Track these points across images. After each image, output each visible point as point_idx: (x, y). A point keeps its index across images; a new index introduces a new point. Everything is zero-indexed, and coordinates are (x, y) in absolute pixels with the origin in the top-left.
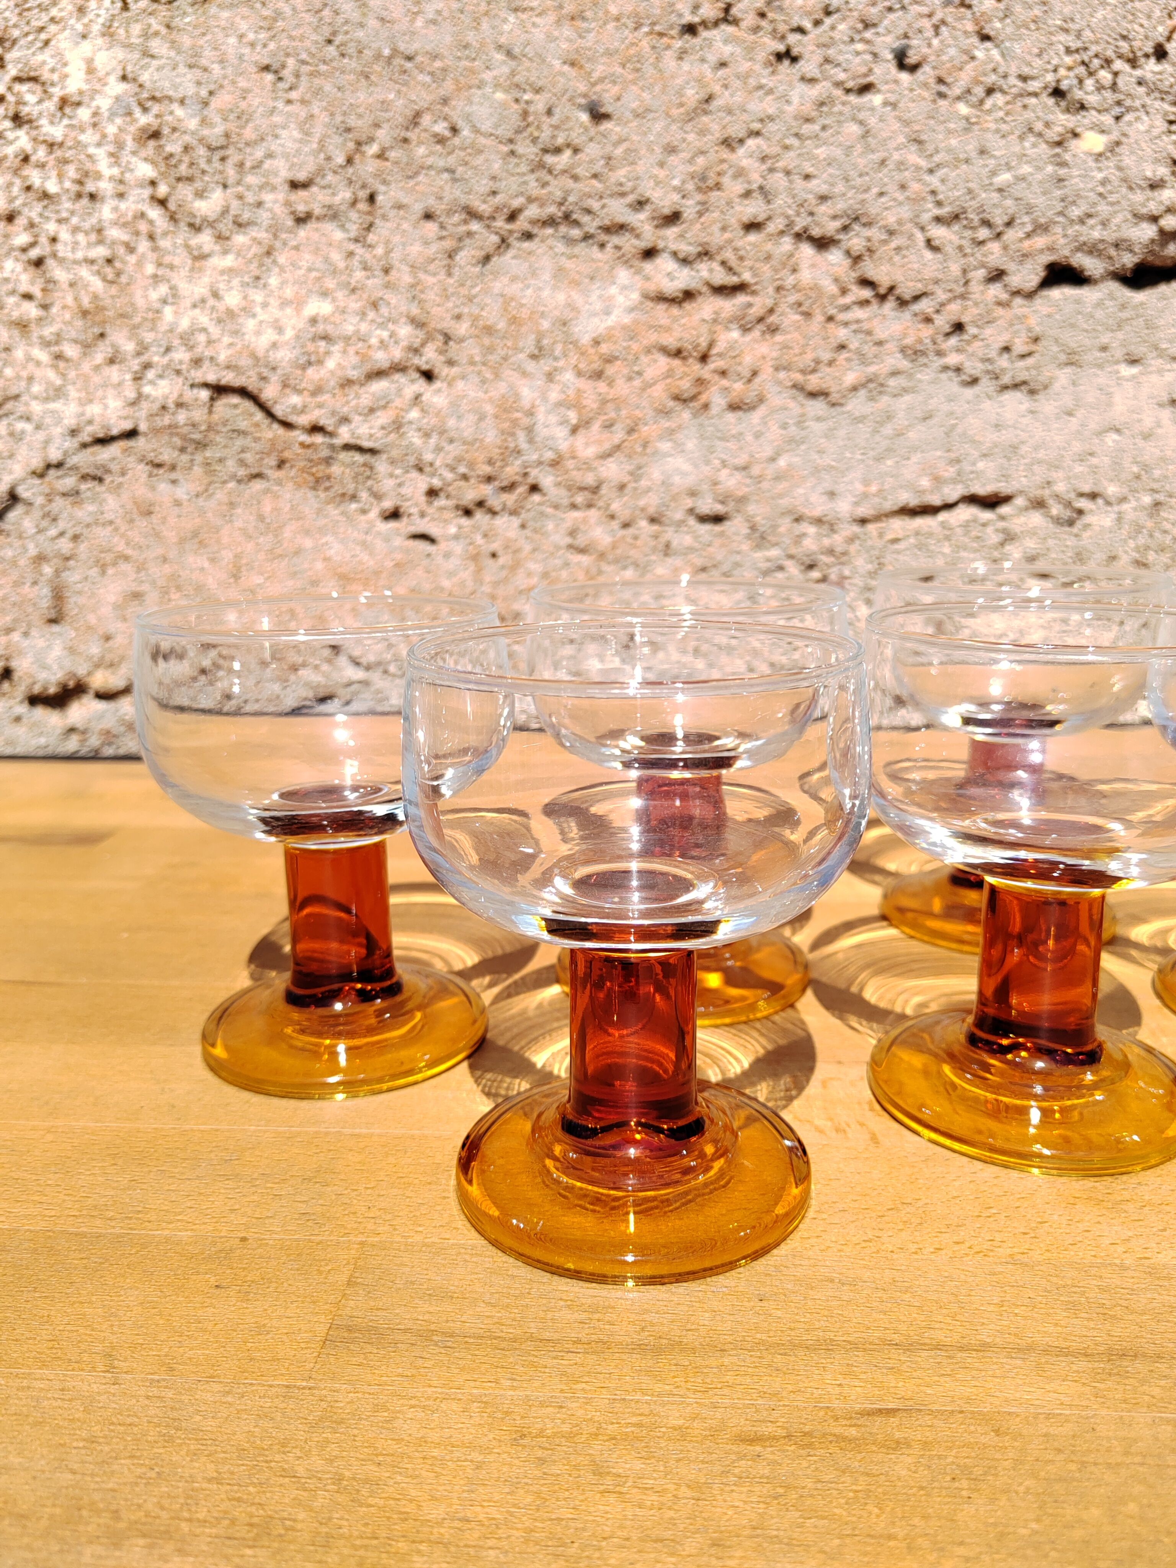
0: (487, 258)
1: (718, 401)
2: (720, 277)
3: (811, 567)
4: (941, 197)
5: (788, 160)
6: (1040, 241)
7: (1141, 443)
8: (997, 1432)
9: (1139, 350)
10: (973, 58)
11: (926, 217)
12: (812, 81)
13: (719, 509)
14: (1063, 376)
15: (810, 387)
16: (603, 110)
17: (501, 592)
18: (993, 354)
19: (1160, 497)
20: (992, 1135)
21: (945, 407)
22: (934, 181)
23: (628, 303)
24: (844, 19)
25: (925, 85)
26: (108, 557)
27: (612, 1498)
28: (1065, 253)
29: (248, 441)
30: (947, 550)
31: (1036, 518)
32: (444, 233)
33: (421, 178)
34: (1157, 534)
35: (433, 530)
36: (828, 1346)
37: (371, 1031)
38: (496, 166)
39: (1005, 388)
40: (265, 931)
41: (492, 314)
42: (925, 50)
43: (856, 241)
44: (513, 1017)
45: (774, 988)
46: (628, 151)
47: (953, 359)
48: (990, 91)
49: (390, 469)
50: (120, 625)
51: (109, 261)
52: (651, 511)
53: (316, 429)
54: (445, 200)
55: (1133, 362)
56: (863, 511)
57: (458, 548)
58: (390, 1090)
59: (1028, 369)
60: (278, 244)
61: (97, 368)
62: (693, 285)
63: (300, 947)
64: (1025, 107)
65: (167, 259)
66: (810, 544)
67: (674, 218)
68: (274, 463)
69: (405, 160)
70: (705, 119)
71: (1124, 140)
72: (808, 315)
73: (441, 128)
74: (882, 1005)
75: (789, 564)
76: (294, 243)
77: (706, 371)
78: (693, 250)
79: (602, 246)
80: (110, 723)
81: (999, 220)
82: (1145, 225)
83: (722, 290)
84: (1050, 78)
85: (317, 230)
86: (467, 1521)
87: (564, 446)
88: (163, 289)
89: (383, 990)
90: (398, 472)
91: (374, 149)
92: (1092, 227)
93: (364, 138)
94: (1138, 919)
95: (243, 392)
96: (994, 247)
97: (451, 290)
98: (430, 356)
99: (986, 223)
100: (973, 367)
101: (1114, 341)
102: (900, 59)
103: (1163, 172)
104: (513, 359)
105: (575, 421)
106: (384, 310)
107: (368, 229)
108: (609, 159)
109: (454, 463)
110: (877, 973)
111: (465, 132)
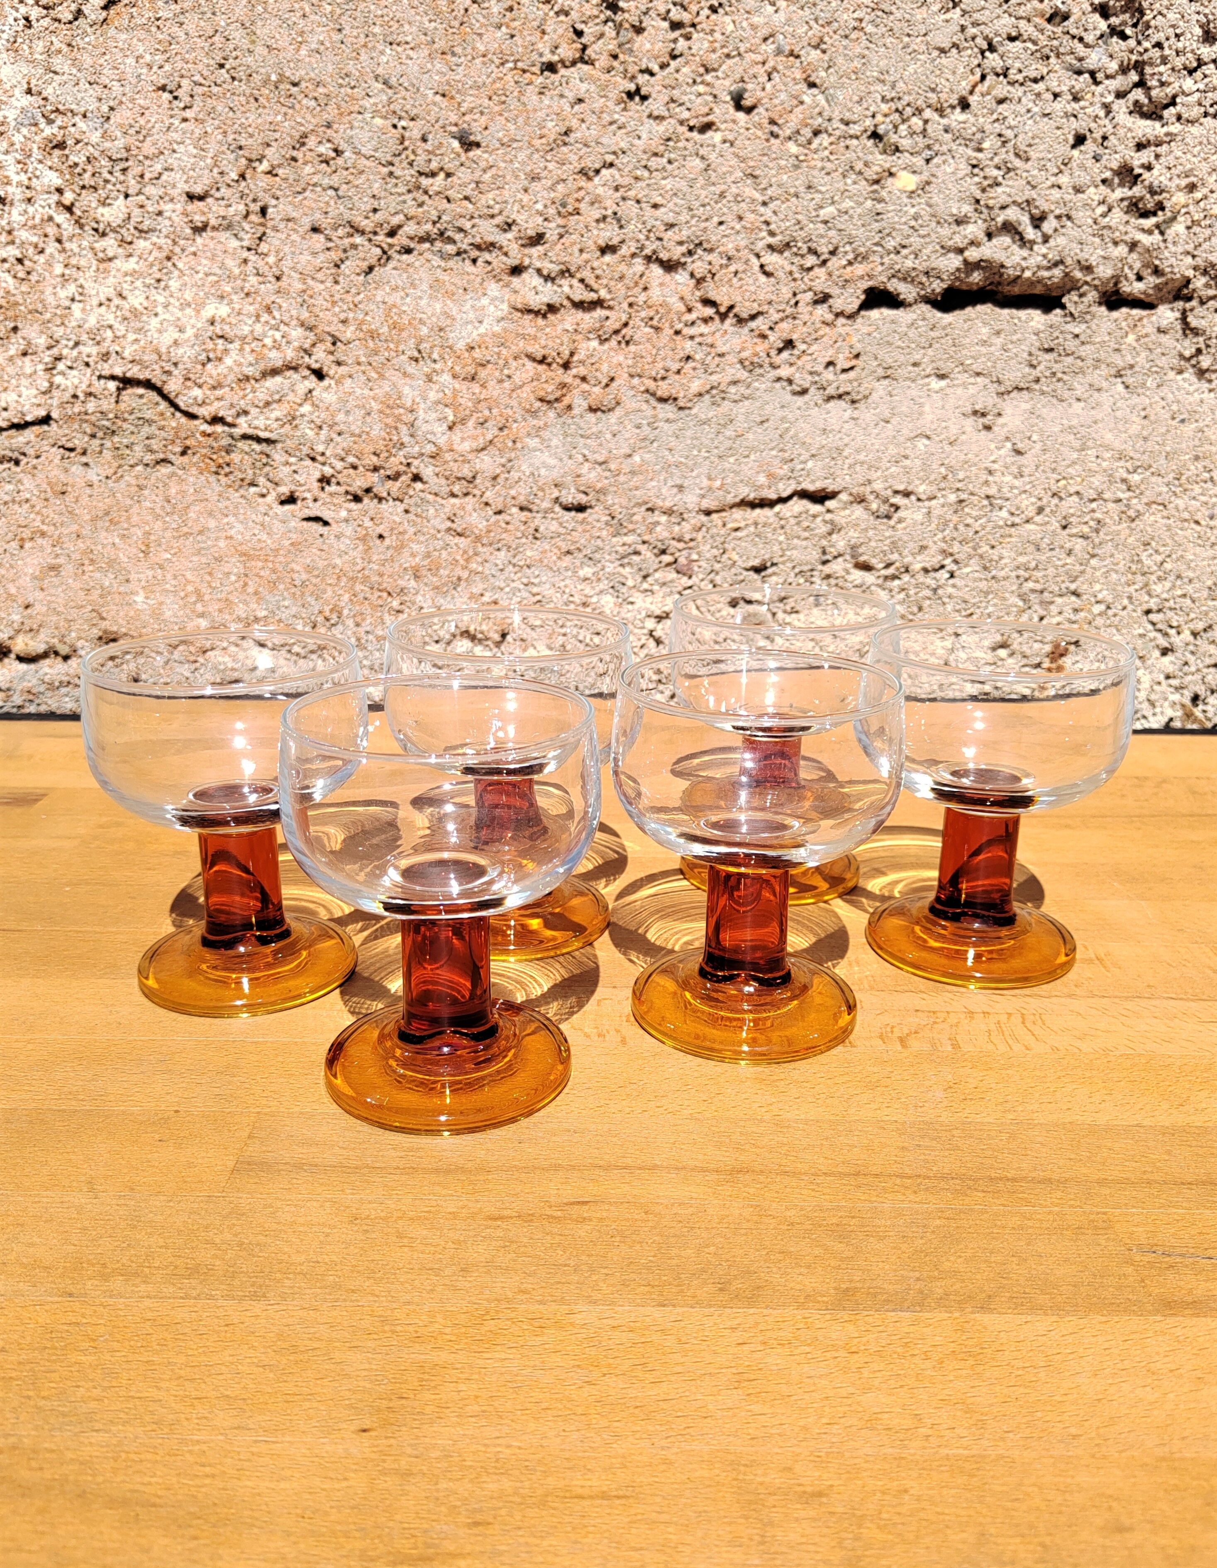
0: (371, 269)
1: (580, 404)
2: (580, 294)
3: (663, 552)
4: (773, 227)
5: (638, 190)
6: (860, 269)
7: (948, 448)
8: (646, 1213)
9: (945, 368)
10: (802, 103)
11: (760, 245)
12: (659, 118)
13: (583, 499)
14: (881, 388)
15: (659, 393)
16: (472, 138)
17: (387, 569)
18: (820, 368)
19: (964, 496)
20: (705, 1039)
21: (780, 413)
22: (767, 212)
23: (499, 314)
24: (687, 63)
25: (760, 126)
26: (26, 534)
27: (406, 1249)
28: (881, 280)
29: (153, 429)
30: (782, 538)
31: (858, 511)
32: (330, 245)
33: (307, 194)
34: (961, 527)
35: (326, 515)
36: (557, 1167)
37: (269, 966)
38: (377, 185)
39: (830, 398)
40: (183, 885)
41: (376, 321)
42: (760, 94)
43: (699, 266)
44: (377, 955)
45: (578, 929)
46: (495, 177)
47: (784, 372)
48: (816, 133)
49: (286, 457)
50: (39, 595)
51: (19, 261)
52: (522, 500)
53: (216, 420)
54: (330, 215)
55: (942, 377)
56: (708, 503)
57: (348, 530)
59: (850, 381)
60: (177, 250)
61: (11, 359)
62: (556, 300)
63: (214, 899)
64: (847, 147)
65: (74, 261)
66: (661, 532)
67: (537, 239)
68: (178, 449)
69: (291, 177)
70: (564, 149)
71: (933, 180)
72: (657, 329)
73: (325, 149)
74: (658, 943)
75: (642, 548)
76: (193, 249)
77: (568, 378)
78: (555, 268)
79: (474, 261)
80: (32, 682)
81: (824, 250)
82: (951, 255)
83: (579, 305)
84: (868, 122)
85: (212, 238)
87: (442, 441)
88: (72, 289)
89: (276, 936)
90: (292, 460)
91: (265, 166)
92: (906, 257)
93: (254, 157)
95: (148, 384)
96: (820, 272)
97: (337, 297)
98: (320, 357)
99: (813, 252)
100: (802, 380)
101: (925, 357)
102: (738, 102)
103: (967, 209)
104: (394, 361)
105: (451, 418)
106: (276, 314)
107: (260, 239)
108: (477, 183)
109: (343, 454)
110: (661, 918)
111: (347, 154)
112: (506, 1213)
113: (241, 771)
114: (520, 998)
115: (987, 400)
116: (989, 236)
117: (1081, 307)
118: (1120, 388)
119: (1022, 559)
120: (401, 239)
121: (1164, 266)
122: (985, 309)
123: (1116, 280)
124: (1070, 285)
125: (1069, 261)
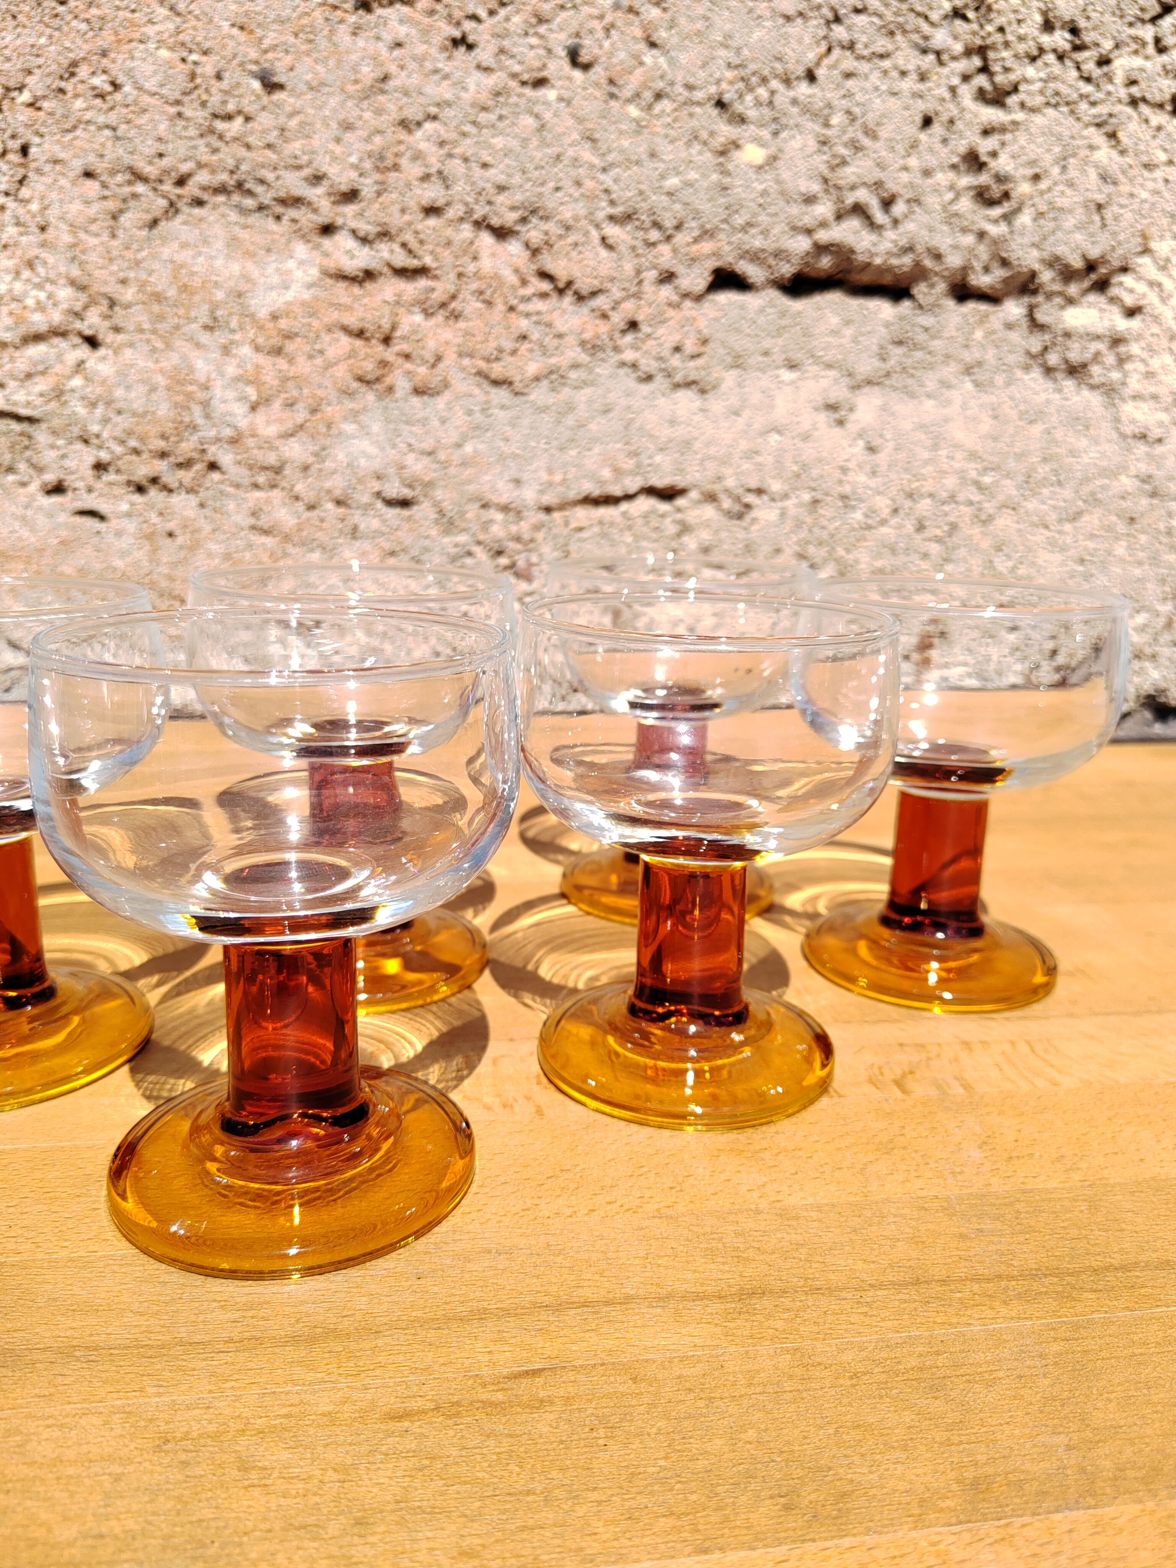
0: (155, 222)
1: (403, 385)
2: (401, 259)
3: (499, 553)
4: (614, 196)
5: (466, 147)
6: (706, 247)
7: (800, 444)
8: (635, 1380)
9: (798, 356)
10: (641, 63)
11: (601, 215)
12: (487, 70)
13: (407, 493)
14: (730, 378)
15: (493, 376)
16: (275, 79)
17: (179, 573)
19: (818, 495)
20: (648, 1099)
21: (623, 402)
22: (607, 180)
23: (308, 279)
24: (518, 12)
25: (597, 85)
27: (256, 1492)
28: (730, 259)
30: (629, 540)
31: (709, 511)
32: (107, 193)
33: (79, 132)
34: (816, 530)
35: (102, 506)
36: (481, 1315)
37: (24, 1040)
38: (162, 127)
39: (677, 386)
41: (161, 281)
42: (596, 51)
43: (534, 233)
44: (181, 1016)
45: (451, 970)
46: (302, 124)
47: (629, 356)
48: (659, 96)
49: (51, 439)
52: (337, 493)
54: (106, 159)
55: (792, 367)
56: (548, 499)
57: (131, 526)
58: (42, 1101)
59: (697, 369)
62: (373, 265)
64: (691, 115)
66: (497, 530)
67: (351, 196)
69: (59, 112)
70: (381, 98)
71: (780, 155)
72: (489, 303)
73: (99, 81)
74: (556, 981)
75: (477, 550)
77: (389, 354)
78: (372, 229)
79: (278, 218)
81: (669, 223)
82: (801, 237)
83: (402, 273)
84: (713, 89)
86: (101, 1536)
87: (243, 423)
89: (34, 996)
90: (60, 442)
91: (25, 97)
92: (753, 236)
93: (12, 84)
94: (793, 887)
96: (665, 249)
97: (115, 253)
98: (93, 321)
99: (656, 225)
100: (648, 364)
101: (776, 344)
102: (573, 56)
103: (816, 187)
104: (185, 329)
105: (254, 398)
106: (41, 270)
107: (21, 182)
108: (283, 130)
109: (123, 436)
110: (553, 950)
111: (127, 89)
112: (417, 1404)
114: (386, 1062)
115: (839, 392)
116: (839, 217)
117: (931, 300)
118: (969, 386)
119: (879, 564)
120: (191, 189)
121: (1013, 257)
122: (834, 298)
123: (965, 269)
124: (919, 273)
125: (920, 248)
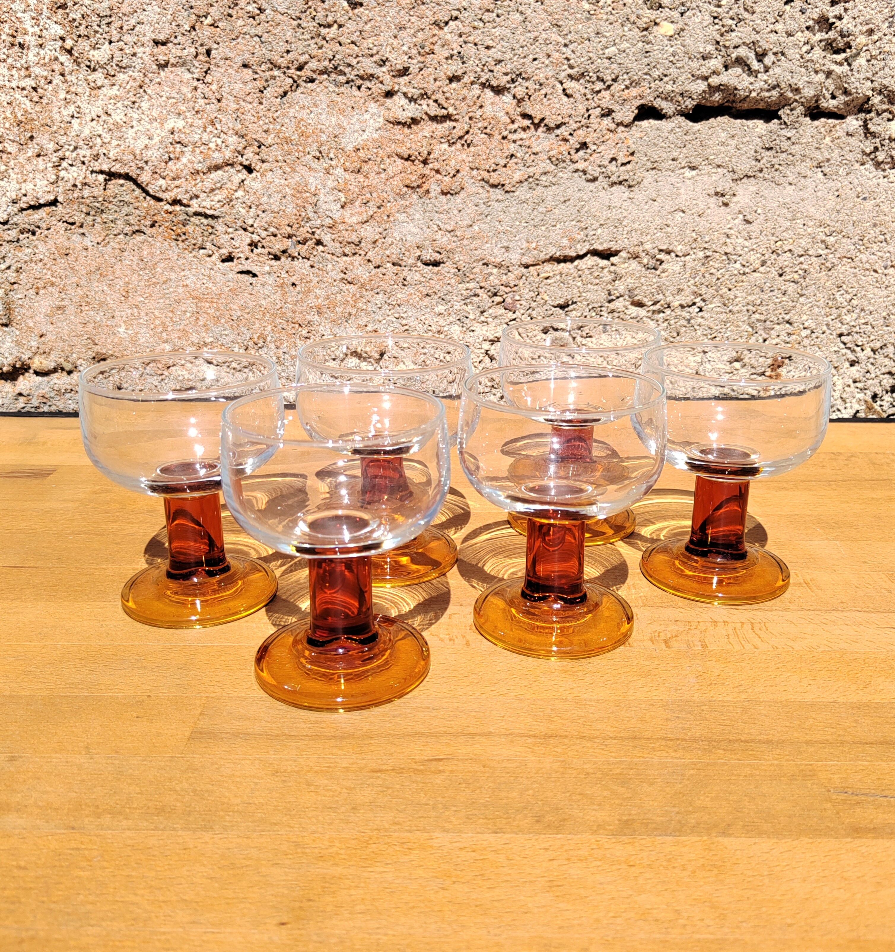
0: (285, 93)
1: (435, 189)
2: (434, 110)
3: (495, 294)
4: (572, 62)
5: (476, 36)
6: (634, 92)
7: (697, 219)
8: (484, 767)
9: (697, 160)
11: (563, 75)
13: (437, 257)
14: (650, 176)
15: (491, 181)
17: (299, 308)
18: (606, 163)
19: (708, 253)
20: (525, 642)
21: (578, 195)
22: (568, 52)
23: (377, 125)
26: (41, 284)
28: (649, 99)
29: (131, 209)
30: (579, 284)
31: (634, 264)
32: (256, 76)
33: (240, 40)
34: (707, 275)
35: (254, 270)
36: (420, 735)
37: (215, 592)
38: (289, 34)
39: (613, 184)
40: (153, 534)
41: (289, 131)
43: (519, 90)
44: (292, 583)
45: (435, 564)
46: (374, 27)
47: (581, 165)
49: (225, 228)
50: (50, 328)
51: (35, 89)
52: (394, 258)
53: (176, 202)
54: (255, 55)
55: (693, 168)
56: (526, 260)
57: (271, 280)
58: (224, 623)
59: (628, 172)
60: (147, 81)
61: (29, 159)
62: (417, 115)
63: (175, 544)
65: (73, 89)
66: (494, 280)
67: (404, 72)
68: (149, 223)
69: (228, 28)
70: (422, 7)
71: (686, 27)
72: (490, 135)
73: (252, 8)
74: (492, 573)
75: (480, 292)
76: (158, 80)
77: (426, 170)
78: (417, 92)
79: (359, 88)
80: (45, 390)
81: (608, 78)
82: (699, 81)
83: (434, 119)
85: (172, 72)
86: (250, 804)
87: (337, 216)
88: (72, 109)
89: (220, 570)
90: (230, 230)
91: (209, 20)
92: (667, 83)
93: (201, 14)
95: (127, 177)
96: (606, 94)
97: (261, 114)
98: (250, 157)
99: (600, 79)
100: (593, 171)
101: (681, 154)
103: (710, 48)
104: (302, 159)
105: (343, 200)
106: (218, 126)
107: (206, 72)
108: (361, 32)
109: (266, 226)
110: (495, 555)
111: (267, 11)
112: (385, 767)
113: (194, 454)
114: (394, 613)
115: (725, 185)
116: (726, 67)
117: (792, 118)
118: (820, 175)
119: (750, 298)
120: (306, 72)
121: (851, 88)
122: (724, 119)
123: (817, 98)
124: (785, 103)
125: (783, 85)
